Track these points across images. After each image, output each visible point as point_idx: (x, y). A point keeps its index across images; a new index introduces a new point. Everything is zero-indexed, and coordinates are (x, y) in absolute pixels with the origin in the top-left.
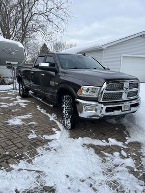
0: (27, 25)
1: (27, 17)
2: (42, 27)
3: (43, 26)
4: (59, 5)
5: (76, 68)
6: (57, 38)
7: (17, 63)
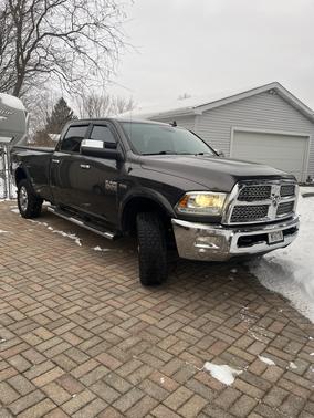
0: (28, 57)
1: (29, 39)
2: (61, 62)
3: (64, 61)
4: (100, 18)
5: (163, 153)
6: (95, 88)
7: (8, 140)
